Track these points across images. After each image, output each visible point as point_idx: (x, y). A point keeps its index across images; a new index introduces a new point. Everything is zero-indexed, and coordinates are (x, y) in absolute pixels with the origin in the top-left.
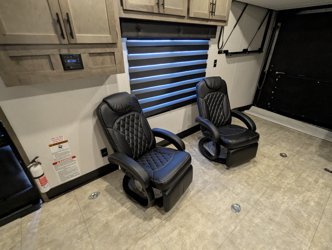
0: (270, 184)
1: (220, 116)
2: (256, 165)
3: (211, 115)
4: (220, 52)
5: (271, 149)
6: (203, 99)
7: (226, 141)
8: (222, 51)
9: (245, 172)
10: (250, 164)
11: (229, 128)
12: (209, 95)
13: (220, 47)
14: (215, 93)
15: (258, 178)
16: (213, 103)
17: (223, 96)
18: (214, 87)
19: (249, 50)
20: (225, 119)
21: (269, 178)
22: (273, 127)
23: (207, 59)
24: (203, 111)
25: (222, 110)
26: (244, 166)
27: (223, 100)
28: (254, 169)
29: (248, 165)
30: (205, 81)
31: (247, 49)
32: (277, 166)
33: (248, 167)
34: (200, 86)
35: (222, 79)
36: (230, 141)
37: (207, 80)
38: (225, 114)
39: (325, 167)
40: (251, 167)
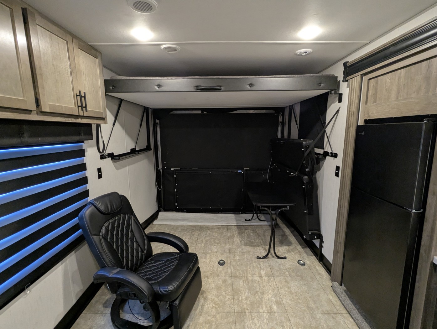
0: (234, 314)
1: (135, 250)
2: (207, 297)
3: (120, 256)
4: (102, 157)
5: (208, 261)
6: (98, 235)
7: (164, 291)
8: (105, 154)
9: (201, 320)
10: (200, 300)
11: (155, 263)
12: (106, 225)
13: (101, 150)
14: (117, 218)
15: (218, 316)
16: (117, 234)
17: (129, 218)
18: (113, 210)
19: (137, 150)
20: (142, 251)
21: (228, 306)
22: (194, 231)
23: (86, 170)
24: (104, 257)
25: (134, 240)
26: (196, 310)
27: (131, 225)
28: (207, 305)
29: (198, 305)
30: (93, 205)
31: (135, 148)
32: (224, 281)
33: (200, 307)
34: (86, 215)
35: (120, 194)
36: (170, 287)
37: (98, 203)
38: (140, 245)
39: (256, 256)
40: (203, 304)
